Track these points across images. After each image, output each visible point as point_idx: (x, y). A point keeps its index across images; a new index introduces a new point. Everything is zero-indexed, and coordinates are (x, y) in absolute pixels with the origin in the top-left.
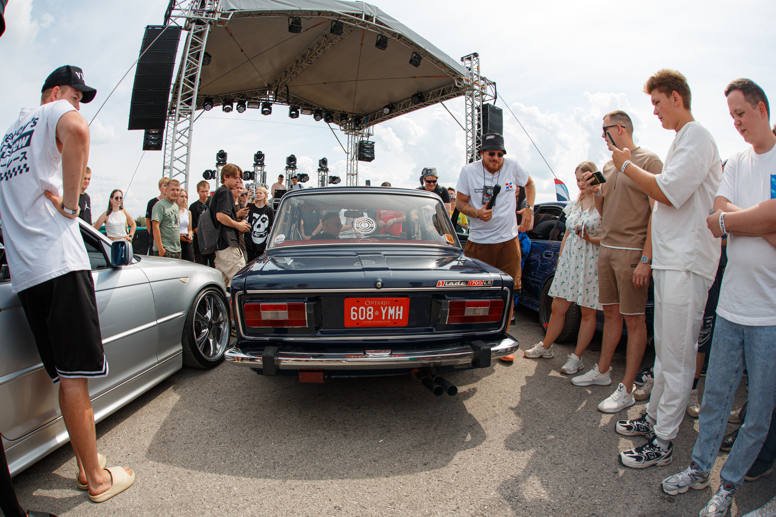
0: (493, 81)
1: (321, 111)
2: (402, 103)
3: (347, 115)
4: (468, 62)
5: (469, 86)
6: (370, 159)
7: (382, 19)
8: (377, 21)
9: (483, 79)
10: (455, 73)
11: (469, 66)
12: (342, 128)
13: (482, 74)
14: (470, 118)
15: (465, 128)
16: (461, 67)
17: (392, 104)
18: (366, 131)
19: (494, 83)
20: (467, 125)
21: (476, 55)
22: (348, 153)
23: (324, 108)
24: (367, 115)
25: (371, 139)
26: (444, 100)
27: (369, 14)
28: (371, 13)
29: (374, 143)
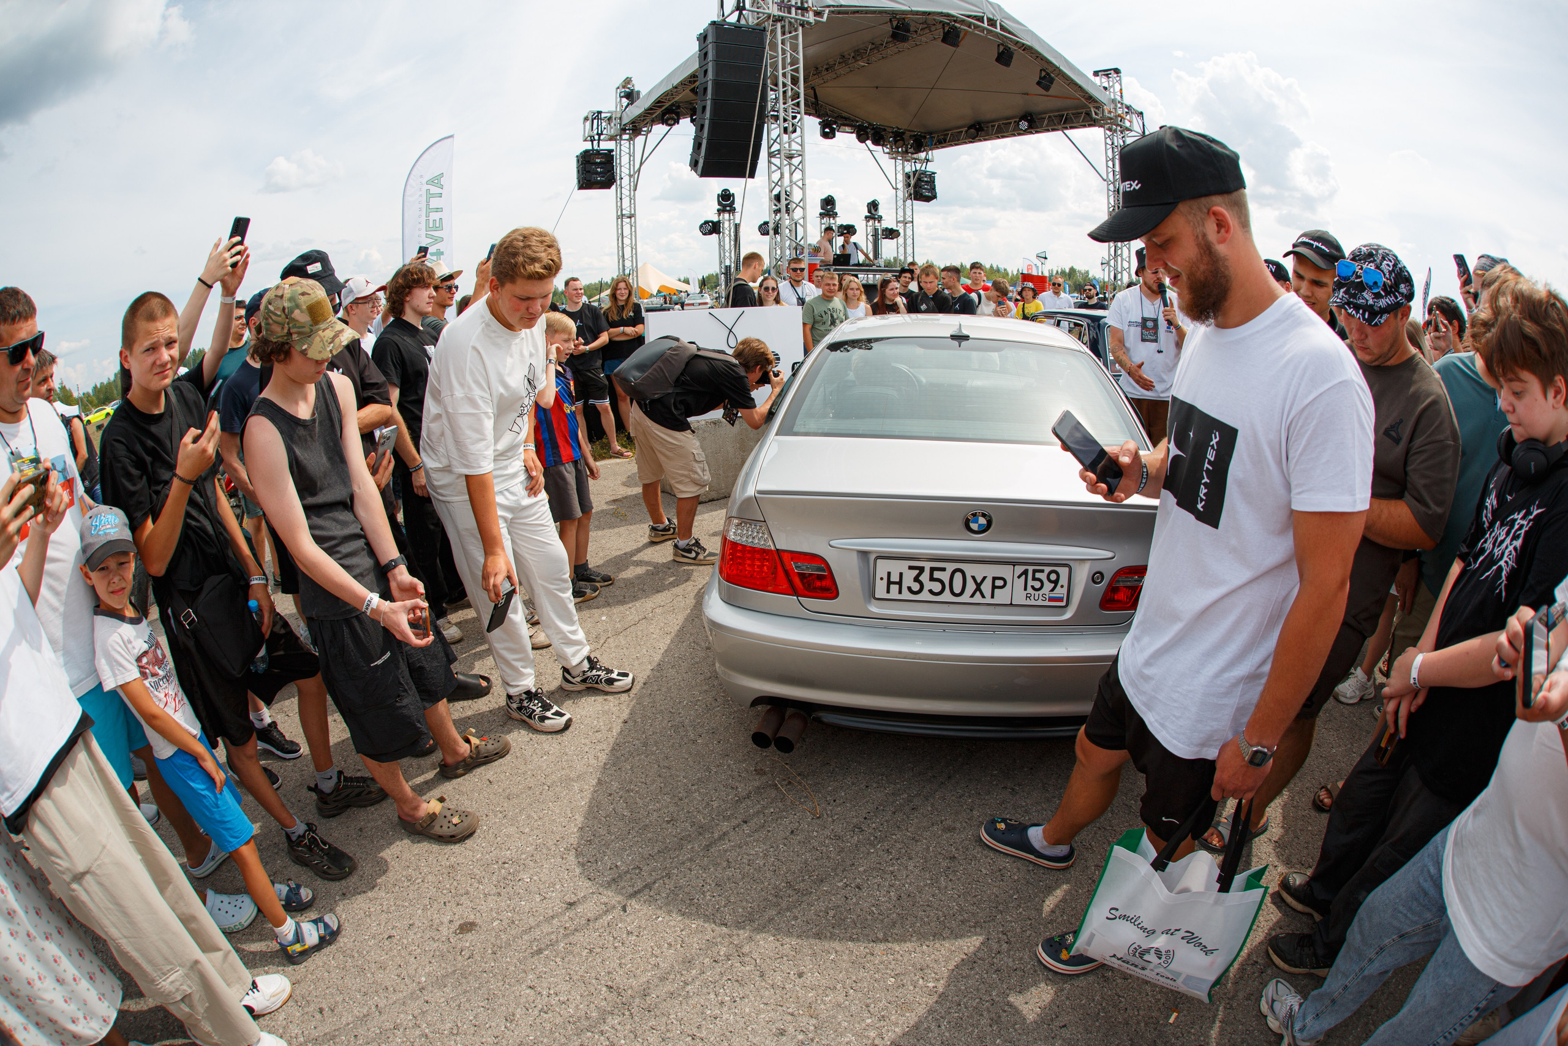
0: (1140, 110)
1: (867, 128)
2: (997, 124)
3: (903, 133)
4: (1104, 79)
5: (1111, 119)
6: (928, 199)
7: (1008, 24)
8: (1002, 28)
9: (1128, 107)
10: (1090, 98)
11: (1106, 85)
12: (887, 150)
13: (1126, 101)
14: (1110, 164)
15: (1105, 178)
16: (1095, 85)
17: (979, 123)
18: (923, 155)
19: (1141, 113)
20: (1107, 173)
21: (1117, 71)
22: (896, 189)
23: (870, 124)
24: (930, 133)
25: (930, 168)
26: (1066, 128)
27: (991, 17)
28: (994, 15)
29: (934, 173)
